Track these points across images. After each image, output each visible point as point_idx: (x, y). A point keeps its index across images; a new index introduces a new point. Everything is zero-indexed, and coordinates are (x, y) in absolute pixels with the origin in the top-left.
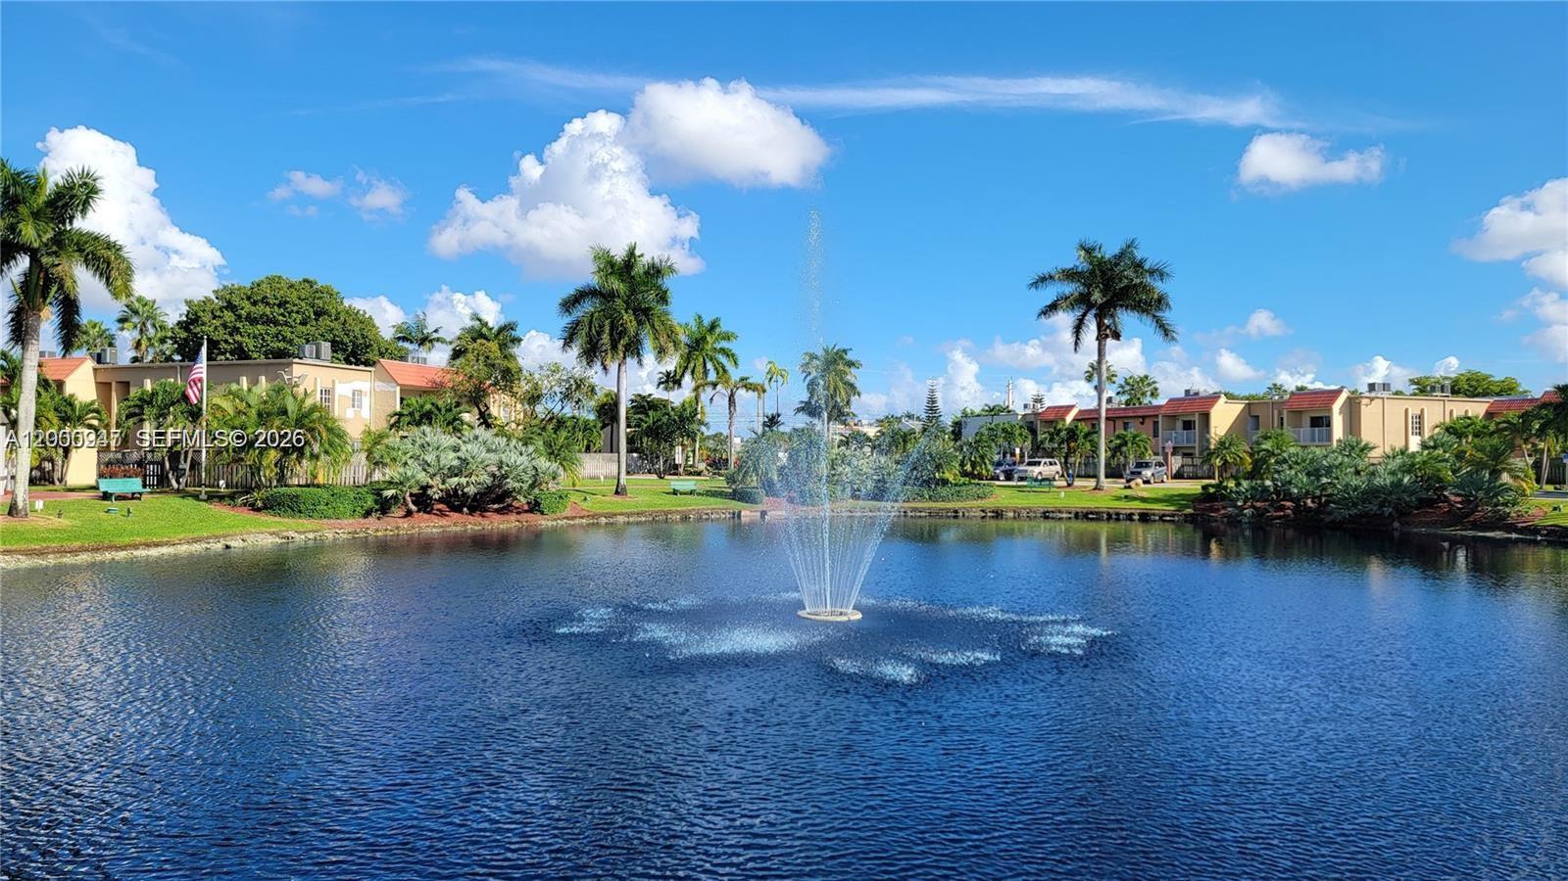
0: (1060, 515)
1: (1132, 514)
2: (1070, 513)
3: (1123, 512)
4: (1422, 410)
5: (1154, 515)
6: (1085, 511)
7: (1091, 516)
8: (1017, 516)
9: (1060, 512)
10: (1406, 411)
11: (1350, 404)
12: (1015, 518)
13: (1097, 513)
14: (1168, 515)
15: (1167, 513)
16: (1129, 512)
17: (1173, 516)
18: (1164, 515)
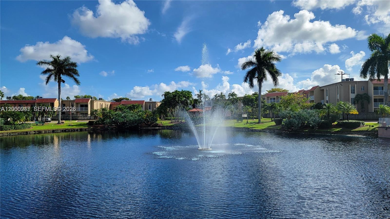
0: (58, 131)
1: (78, 129)
2: (60, 130)
3: (76, 129)
4: (102, 104)
5: (84, 129)
6: (64, 129)
7: (67, 131)
8: (46, 132)
9: (58, 130)
10: (100, 103)
11: (91, 102)
12: (45, 133)
13: (68, 130)
14: (87, 129)
15: (87, 128)
16: (77, 129)
17: (88, 129)
18: (86, 129)
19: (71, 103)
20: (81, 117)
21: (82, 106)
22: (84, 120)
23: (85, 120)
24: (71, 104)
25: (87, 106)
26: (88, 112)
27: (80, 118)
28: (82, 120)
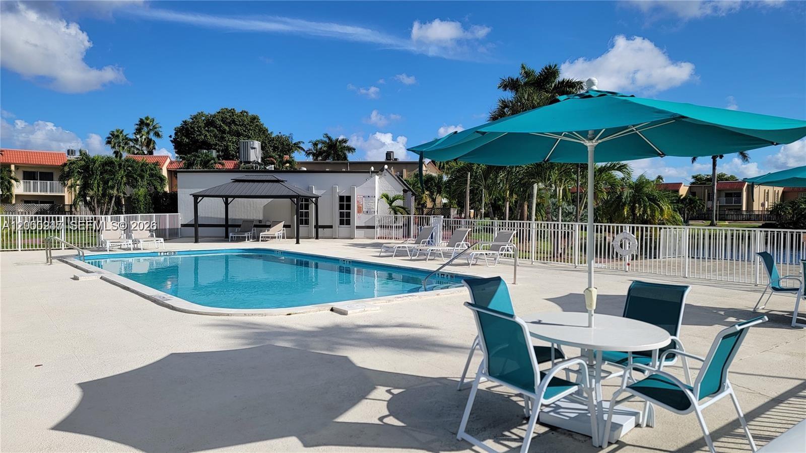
4: (769, 190)
19: (706, 190)
20: (732, 215)
21: (728, 195)
22: (737, 220)
23: (739, 220)
24: (708, 191)
25: (740, 195)
26: (741, 206)
27: (730, 217)
28: (733, 220)
